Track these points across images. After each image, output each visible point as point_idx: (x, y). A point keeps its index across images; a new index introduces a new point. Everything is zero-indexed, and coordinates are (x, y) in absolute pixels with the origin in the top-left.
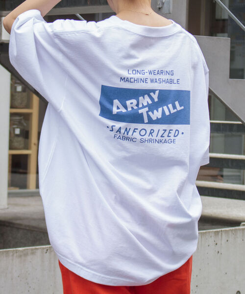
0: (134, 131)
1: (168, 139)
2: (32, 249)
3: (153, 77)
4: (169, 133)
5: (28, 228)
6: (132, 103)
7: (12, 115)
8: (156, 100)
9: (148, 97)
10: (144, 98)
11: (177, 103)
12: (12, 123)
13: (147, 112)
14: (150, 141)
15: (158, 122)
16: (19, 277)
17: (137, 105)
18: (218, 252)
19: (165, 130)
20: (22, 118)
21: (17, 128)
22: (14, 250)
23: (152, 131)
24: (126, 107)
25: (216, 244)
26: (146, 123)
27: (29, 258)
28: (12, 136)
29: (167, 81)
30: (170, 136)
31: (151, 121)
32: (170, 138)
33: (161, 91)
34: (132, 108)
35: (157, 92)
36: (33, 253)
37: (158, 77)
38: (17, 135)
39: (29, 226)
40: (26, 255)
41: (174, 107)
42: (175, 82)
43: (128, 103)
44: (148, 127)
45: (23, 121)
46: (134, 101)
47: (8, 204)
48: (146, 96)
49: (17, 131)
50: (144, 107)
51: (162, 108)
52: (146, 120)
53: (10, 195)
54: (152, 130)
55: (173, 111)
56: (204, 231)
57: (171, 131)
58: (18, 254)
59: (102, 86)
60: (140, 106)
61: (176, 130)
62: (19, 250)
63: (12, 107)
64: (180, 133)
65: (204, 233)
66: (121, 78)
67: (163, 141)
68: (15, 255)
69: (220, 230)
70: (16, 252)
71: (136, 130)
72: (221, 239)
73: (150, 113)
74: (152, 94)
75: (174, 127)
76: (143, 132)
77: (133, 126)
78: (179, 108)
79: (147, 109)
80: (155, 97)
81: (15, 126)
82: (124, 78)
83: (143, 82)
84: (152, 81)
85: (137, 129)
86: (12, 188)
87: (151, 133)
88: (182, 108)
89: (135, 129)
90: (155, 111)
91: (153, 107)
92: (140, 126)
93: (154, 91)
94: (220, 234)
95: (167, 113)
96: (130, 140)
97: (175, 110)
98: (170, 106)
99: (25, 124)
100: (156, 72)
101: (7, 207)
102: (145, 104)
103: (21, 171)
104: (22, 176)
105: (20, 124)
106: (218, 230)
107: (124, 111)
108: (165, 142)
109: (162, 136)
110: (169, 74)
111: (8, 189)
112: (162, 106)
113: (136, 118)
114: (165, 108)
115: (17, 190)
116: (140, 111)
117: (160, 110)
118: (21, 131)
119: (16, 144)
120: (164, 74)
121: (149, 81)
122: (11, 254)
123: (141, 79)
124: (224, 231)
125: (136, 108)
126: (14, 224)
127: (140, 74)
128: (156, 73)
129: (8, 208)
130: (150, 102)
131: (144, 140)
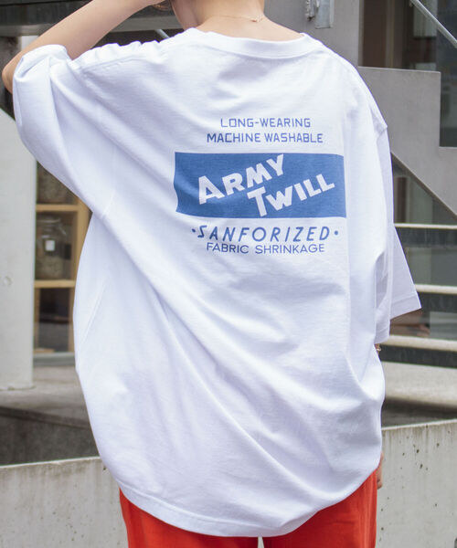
0: (242, 233)
1: (307, 244)
2: (78, 463)
3: (269, 130)
4: (310, 233)
5: (70, 424)
6: (232, 181)
7: (40, 216)
8: (280, 172)
9: (263, 168)
10: (256, 170)
11: (320, 178)
12: (40, 231)
13: (264, 196)
14: (274, 249)
15: (285, 213)
16: (54, 513)
17: (244, 183)
18: (421, 466)
19: (301, 229)
20: (58, 220)
21: (50, 239)
22: (45, 465)
23: (276, 231)
24: (222, 189)
25: (418, 451)
26: (264, 217)
27: (74, 478)
28: (41, 256)
29: (298, 138)
30: (312, 240)
31: (272, 213)
32: (311, 242)
33: (287, 156)
34: (234, 189)
35: (280, 158)
36: (80, 470)
37: (279, 130)
38: (50, 253)
39: (72, 420)
40: (67, 473)
41: (316, 185)
42: (315, 138)
43: (226, 180)
44: (269, 224)
45: (60, 228)
46: (238, 177)
47: (35, 380)
48: (259, 166)
49: (50, 246)
50: (256, 186)
51: (291, 187)
52: (263, 211)
53: (37, 363)
54: (275, 228)
55: (312, 193)
56: (395, 428)
57: (312, 231)
58: (52, 471)
59: (176, 153)
60: (250, 185)
61: (324, 228)
62: (55, 465)
63: (40, 201)
64: (332, 232)
65: (394, 431)
66: (209, 135)
67: (299, 249)
68: (47, 473)
69: (425, 424)
70: (50, 469)
71: (245, 231)
72: (427, 442)
73: (270, 198)
74: (270, 162)
75: (319, 222)
76: (259, 234)
77: (239, 223)
78: (325, 187)
79: (262, 190)
80: (278, 167)
81: (46, 237)
82: (215, 135)
83: (252, 140)
84: (268, 138)
85: (248, 229)
86: (41, 350)
87: (274, 235)
88: (332, 186)
89: (243, 229)
90: (279, 194)
91: (274, 186)
92: (252, 223)
93: (274, 156)
94: (424, 432)
95: (302, 197)
96: (236, 250)
97: (318, 191)
98: (307, 183)
99: (64, 233)
100: (276, 122)
101: (31, 384)
102: (259, 181)
103: (57, 318)
104: (59, 328)
105: (54, 232)
106: (421, 425)
107: (220, 195)
108: (304, 249)
109: (295, 240)
110: (301, 125)
111: (35, 352)
112: (292, 183)
113: (243, 207)
114: (298, 186)
115: (50, 354)
116: (250, 195)
117: (289, 190)
118: (57, 246)
119: (47, 270)
120: (291, 124)
121: (262, 138)
122: (40, 472)
123: (247, 135)
124: (431, 426)
125: (241, 188)
126: (45, 416)
127: (244, 125)
128: (276, 124)
129: (33, 388)
130: (268, 177)
131: (263, 249)
